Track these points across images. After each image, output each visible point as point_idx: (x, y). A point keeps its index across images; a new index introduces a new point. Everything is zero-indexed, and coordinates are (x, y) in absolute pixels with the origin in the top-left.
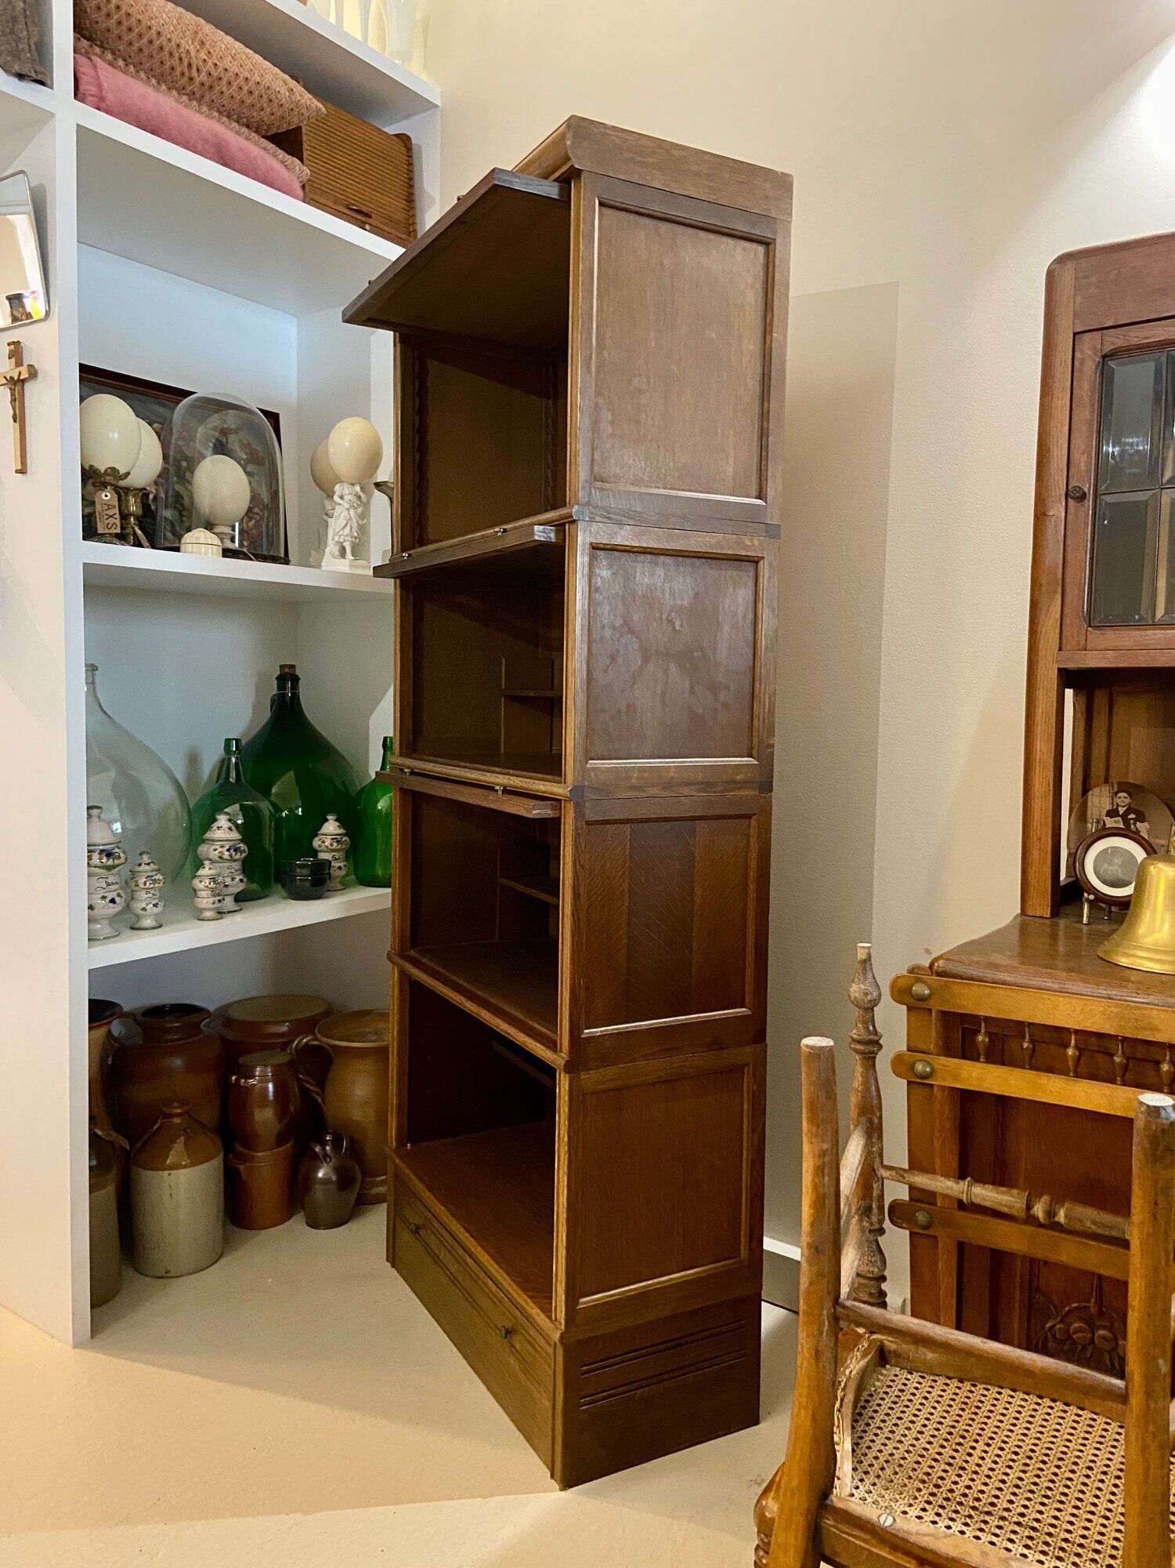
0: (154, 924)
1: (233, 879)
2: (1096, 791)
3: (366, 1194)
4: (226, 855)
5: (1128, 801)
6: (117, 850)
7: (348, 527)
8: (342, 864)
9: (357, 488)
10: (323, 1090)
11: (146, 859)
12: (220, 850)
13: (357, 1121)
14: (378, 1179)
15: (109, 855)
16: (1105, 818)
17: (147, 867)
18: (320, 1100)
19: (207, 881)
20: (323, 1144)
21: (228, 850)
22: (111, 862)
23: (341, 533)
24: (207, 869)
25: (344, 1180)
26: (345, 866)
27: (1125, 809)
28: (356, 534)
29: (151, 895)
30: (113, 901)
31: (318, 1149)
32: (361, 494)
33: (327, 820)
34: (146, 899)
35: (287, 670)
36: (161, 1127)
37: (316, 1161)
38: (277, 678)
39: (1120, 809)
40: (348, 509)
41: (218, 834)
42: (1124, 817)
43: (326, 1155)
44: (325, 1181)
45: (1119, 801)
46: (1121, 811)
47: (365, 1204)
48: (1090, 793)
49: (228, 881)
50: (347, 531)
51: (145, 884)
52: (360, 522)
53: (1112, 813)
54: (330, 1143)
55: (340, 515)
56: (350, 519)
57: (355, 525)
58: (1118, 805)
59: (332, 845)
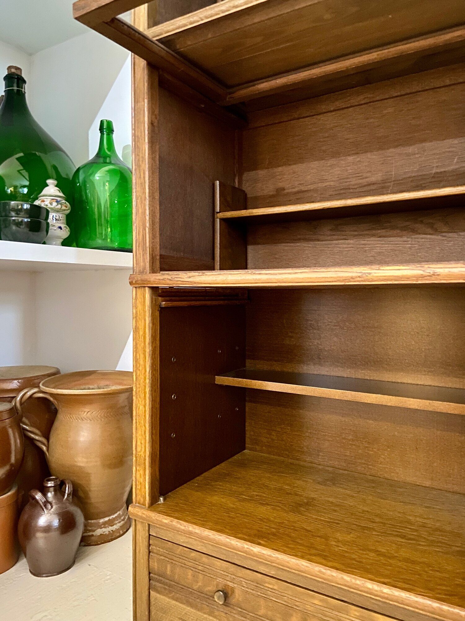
3: (89, 536)
10: (48, 439)
13: (80, 467)
14: (102, 521)
18: (44, 448)
20: (44, 491)
25: (66, 524)
31: (39, 496)
33: (47, 185)
35: (13, 70)
38: (5, 79)
43: (47, 502)
44: (47, 529)
47: (89, 545)
54: (52, 489)
59: (51, 204)
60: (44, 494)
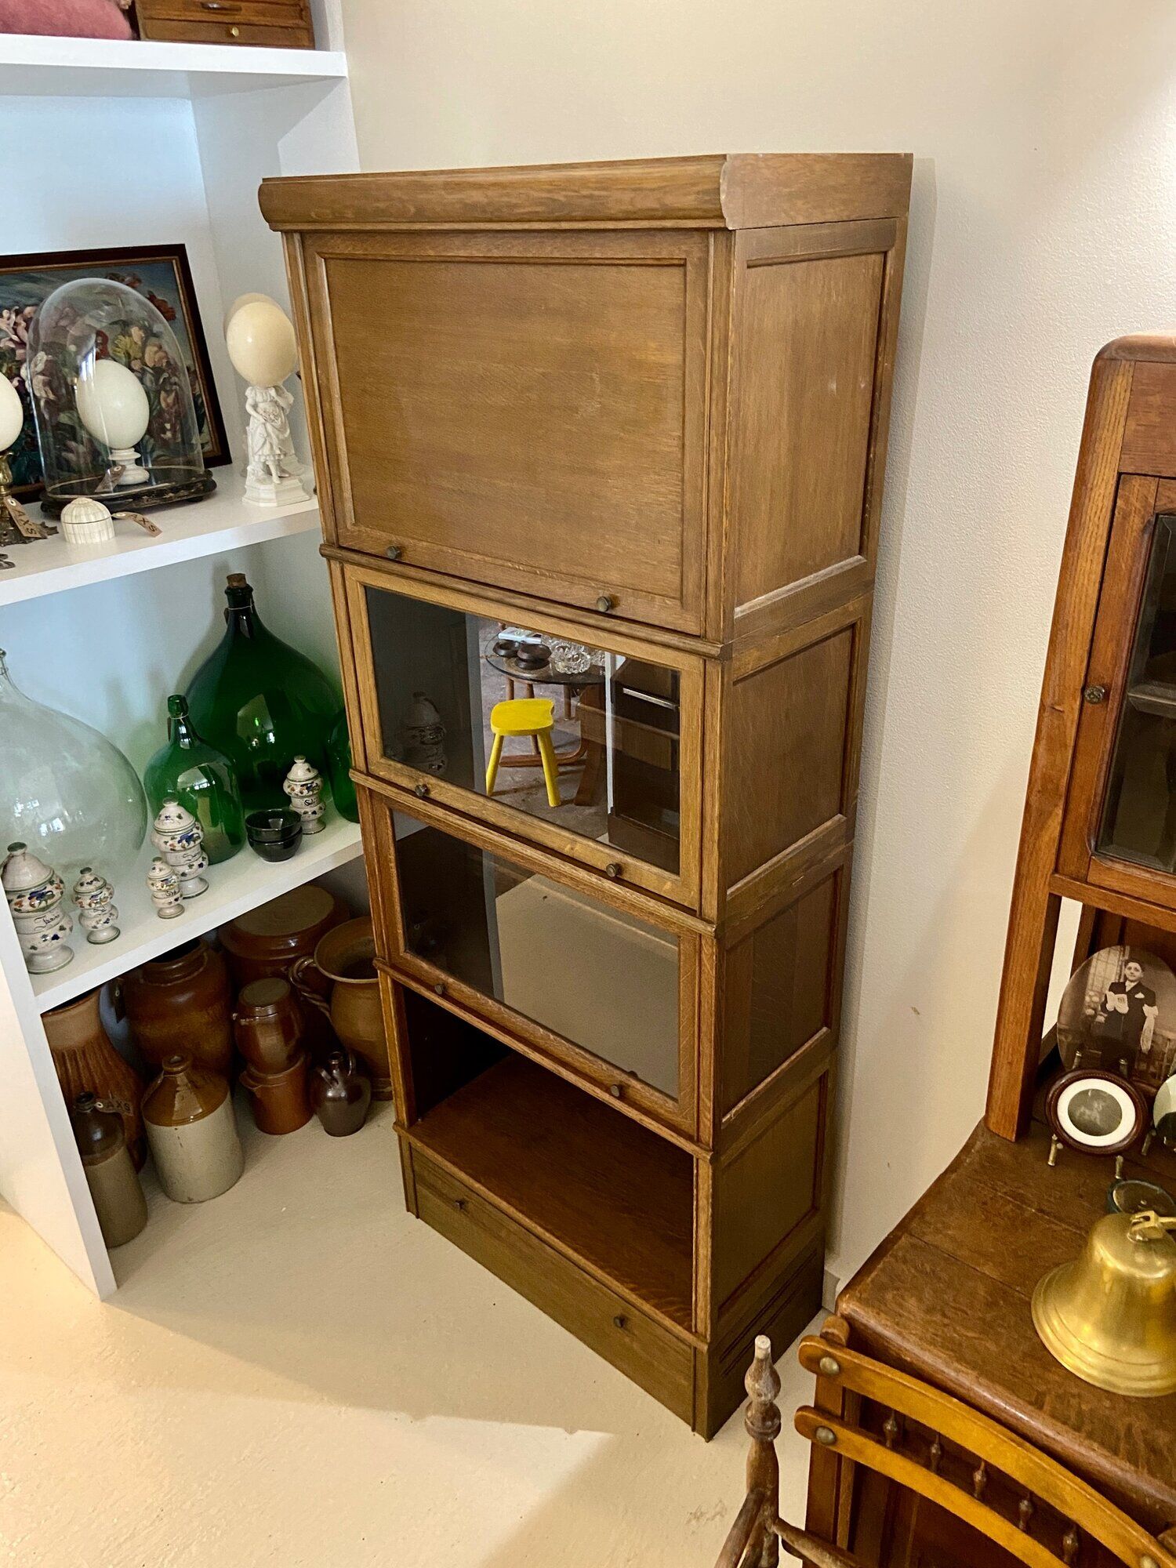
0: (112, 934)
1: (191, 866)
2: (1103, 953)
3: (380, 1092)
4: (178, 847)
5: (1138, 974)
6: (49, 888)
8: (316, 808)
9: (273, 392)
10: (329, 1005)
11: (88, 877)
12: (171, 842)
13: (362, 1038)
15: (41, 896)
16: (1107, 992)
17: (91, 887)
18: (328, 1014)
19: (159, 884)
20: (329, 1069)
21: (179, 842)
22: (43, 904)
23: (260, 453)
24: (157, 870)
25: (354, 1094)
26: (321, 808)
27: (1133, 984)
28: (278, 452)
29: (100, 912)
30: (56, 937)
31: (324, 1074)
32: (277, 398)
33: (295, 762)
34: (95, 917)
35: (235, 581)
36: (164, 1081)
37: (324, 1085)
38: (226, 592)
39: (1127, 983)
40: (264, 424)
41: (168, 825)
42: (1131, 995)
43: (334, 1079)
45: (1127, 972)
46: (1129, 986)
47: (380, 1100)
48: (1096, 955)
49: (187, 870)
50: (266, 450)
51: (90, 905)
52: (281, 437)
53: (1118, 987)
54: (336, 1065)
55: (255, 431)
56: (269, 435)
57: (275, 441)
58: (1126, 978)
59: (302, 793)
60: (330, 1073)
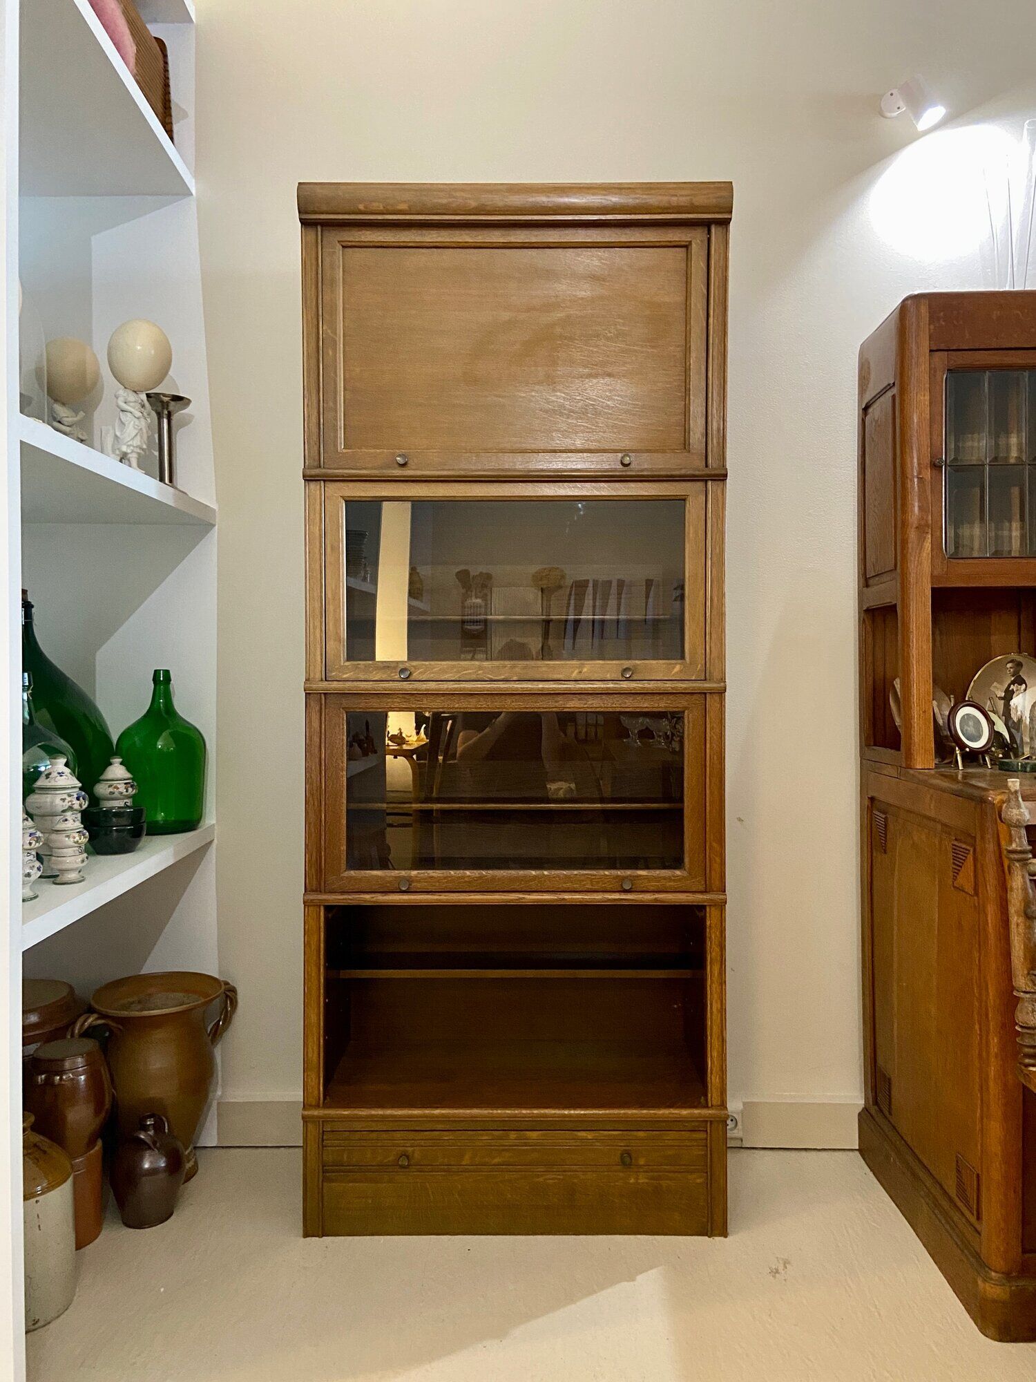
7: (138, 437)
9: (142, 397)
19: (76, 836)
21: (77, 799)
23: (129, 443)
33: (111, 764)
40: (138, 418)
41: (61, 781)
44: (153, 1171)
